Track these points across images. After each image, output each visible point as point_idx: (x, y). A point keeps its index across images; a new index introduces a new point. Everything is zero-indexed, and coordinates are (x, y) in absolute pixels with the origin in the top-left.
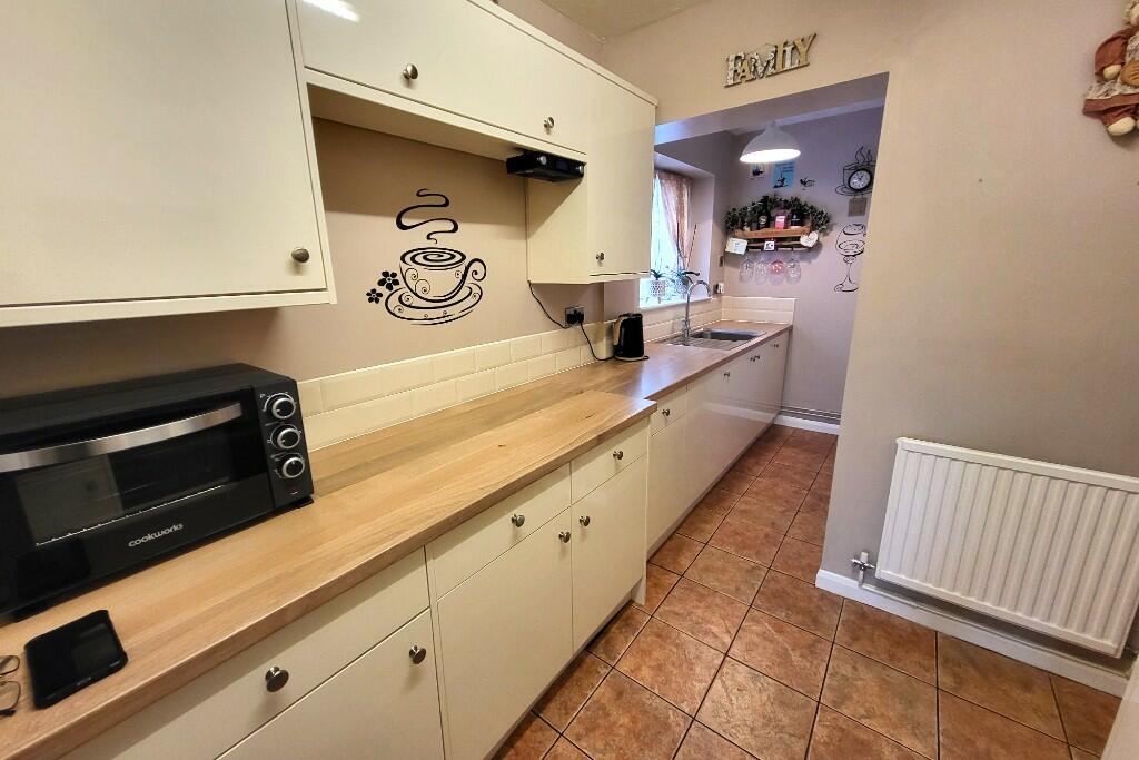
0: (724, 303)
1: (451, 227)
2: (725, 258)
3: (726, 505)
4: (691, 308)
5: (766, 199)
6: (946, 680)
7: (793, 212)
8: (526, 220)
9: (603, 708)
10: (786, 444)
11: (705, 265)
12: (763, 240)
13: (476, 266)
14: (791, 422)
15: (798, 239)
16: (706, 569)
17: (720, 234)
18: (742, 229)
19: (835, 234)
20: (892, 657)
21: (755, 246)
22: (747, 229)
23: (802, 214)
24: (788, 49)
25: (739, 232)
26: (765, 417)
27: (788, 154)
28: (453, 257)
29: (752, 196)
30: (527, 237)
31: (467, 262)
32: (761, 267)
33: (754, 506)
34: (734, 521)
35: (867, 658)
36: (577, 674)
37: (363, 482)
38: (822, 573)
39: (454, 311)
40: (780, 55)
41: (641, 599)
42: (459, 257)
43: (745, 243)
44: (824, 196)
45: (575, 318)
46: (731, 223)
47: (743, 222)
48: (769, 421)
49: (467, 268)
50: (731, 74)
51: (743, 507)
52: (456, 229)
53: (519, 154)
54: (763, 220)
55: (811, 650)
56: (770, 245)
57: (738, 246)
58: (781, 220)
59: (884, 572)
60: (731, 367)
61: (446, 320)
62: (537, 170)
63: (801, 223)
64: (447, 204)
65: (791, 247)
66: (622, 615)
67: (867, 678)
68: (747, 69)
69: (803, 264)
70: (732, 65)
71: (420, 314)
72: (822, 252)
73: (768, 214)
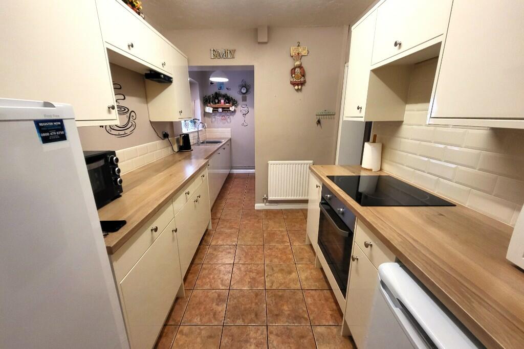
0: (207, 132)
1: (123, 98)
2: (205, 114)
3: (225, 198)
4: (199, 133)
5: (216, 93)
6: (285, 217)
7: (226, 99)
8: (147, 97)
9: (212, 254)
10: (235, 178)
11: (199, 115)
12: (218, 108)
13: (133, 114)
14: (235, 171)
15: (229, 108)
16: (226, 215)
17: (202, 105)
18: (210, 103)
19: (239, 108)
20: (275, 217)
21: (215, 110)
22: (211, 104)
23: (229, 100)
24: (229, 52)
25: (209, 105)
26: (227, 171)
27: (225, 80)
28: (125, 110)
29: (211, 92)
30: (147, 102)
31: (130, 112)
32: (218, 118)
33: (232, 196)
34: (229, 201)
35: (270, 219)
36: (200, 251)
37: (133, 189)
38: (256, 205)
39: (128, 131)
40: (226, 53)
41: (210, 228)
42: (127, 110)
43: (212, 109)
44: (234, 94)
45: (166, 136)
46: (206, 101)
47: (210, 101)
48: (228, 173)
49: (130, 115)
50: (212, 55)
51: (230, 197)
52: (125, 99)
53: (149, 72)
54: (217, 101)
55: (258, 222)
56: (220, 110)
57: (209, 110)
58: (222, 101)
59: (270, 198)
60: (219, 151)
61: (125, 135)
62: (159, 79)
63: (229, 103)
64: (120, 88)
65: (227, 111)
66: (207, 233)
67: (271, 223)
68: (217, 55)
69: (231, 117)
70: (212, 52)
71: (117, 133)
72: (236, 113)
73: (218, 99)
